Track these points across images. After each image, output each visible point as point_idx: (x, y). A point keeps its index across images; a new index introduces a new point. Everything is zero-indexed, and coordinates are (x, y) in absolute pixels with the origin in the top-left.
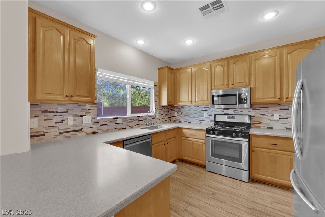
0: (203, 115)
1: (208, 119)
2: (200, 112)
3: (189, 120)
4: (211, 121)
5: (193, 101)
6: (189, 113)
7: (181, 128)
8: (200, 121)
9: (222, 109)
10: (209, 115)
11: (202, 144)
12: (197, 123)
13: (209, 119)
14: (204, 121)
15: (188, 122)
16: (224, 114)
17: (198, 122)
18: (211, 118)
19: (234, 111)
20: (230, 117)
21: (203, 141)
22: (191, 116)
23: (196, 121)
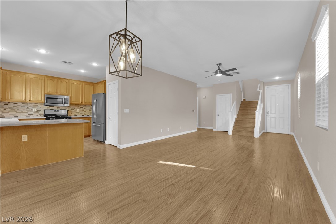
1: (37, 113)
2: (29, 108)
3: (15, 114)
4: (40, 114)
6: (16, 109)
8: (29, 114)
10: (38, 110)
14: (33, 114)
15: (14, 117)
18: (39, 112)
19: (57, 107)
22: (17, 111)
23: (25, 115)
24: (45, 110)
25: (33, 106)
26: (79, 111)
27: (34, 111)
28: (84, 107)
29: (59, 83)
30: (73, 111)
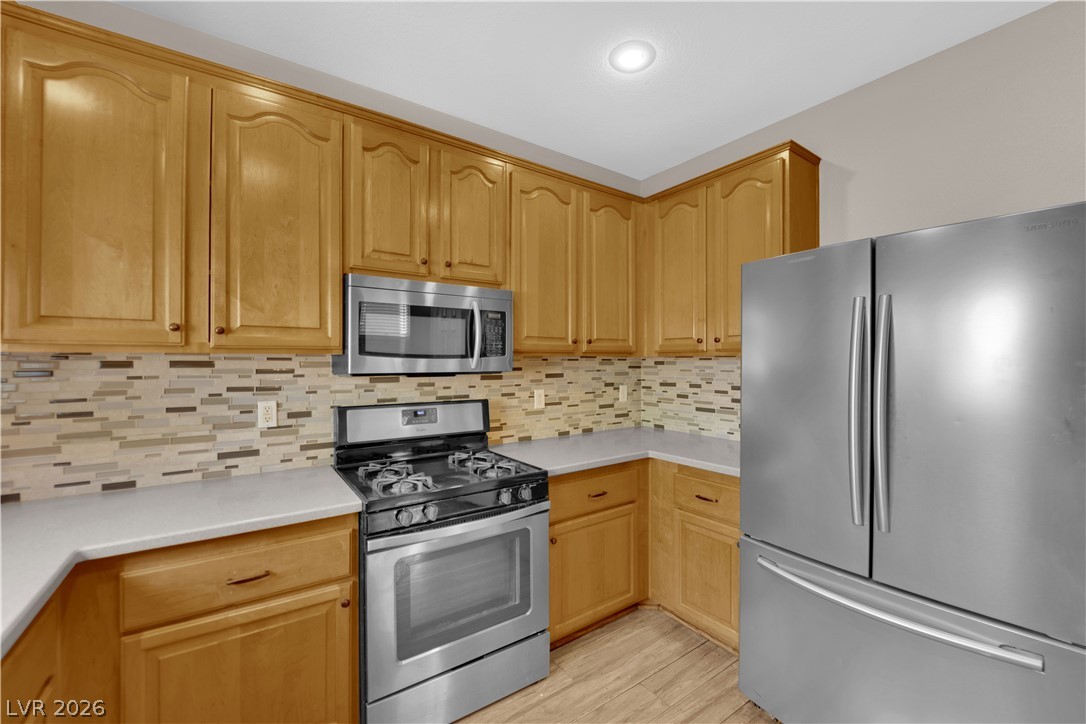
0: (246, 418)
1: (283, 439)
2: (226, 401)
3: (115, 464)
4: (304, 448)
5: (195, 320)
6: (123, 415)
7: (110, 566)
8: (222, 456)
9: (365, 381)
10: (291, 415)
11: (323, 610)
12: (197, 476)
13: (291, 438)
14: (256, 453)
15: (106, 487)
16: (375, 402)
17: (202, 468)
18: (303, 431)
19: (420, 385)
20: (414, 413)
21: (333, 591)
22: (133, 434)
23: (192, 461)
24: (342, 412)
25: (255, 381)
26: (543, 406)
27: (262, 424)
28: (569, 375)
29: (445, 178)
30: (514, 402)
